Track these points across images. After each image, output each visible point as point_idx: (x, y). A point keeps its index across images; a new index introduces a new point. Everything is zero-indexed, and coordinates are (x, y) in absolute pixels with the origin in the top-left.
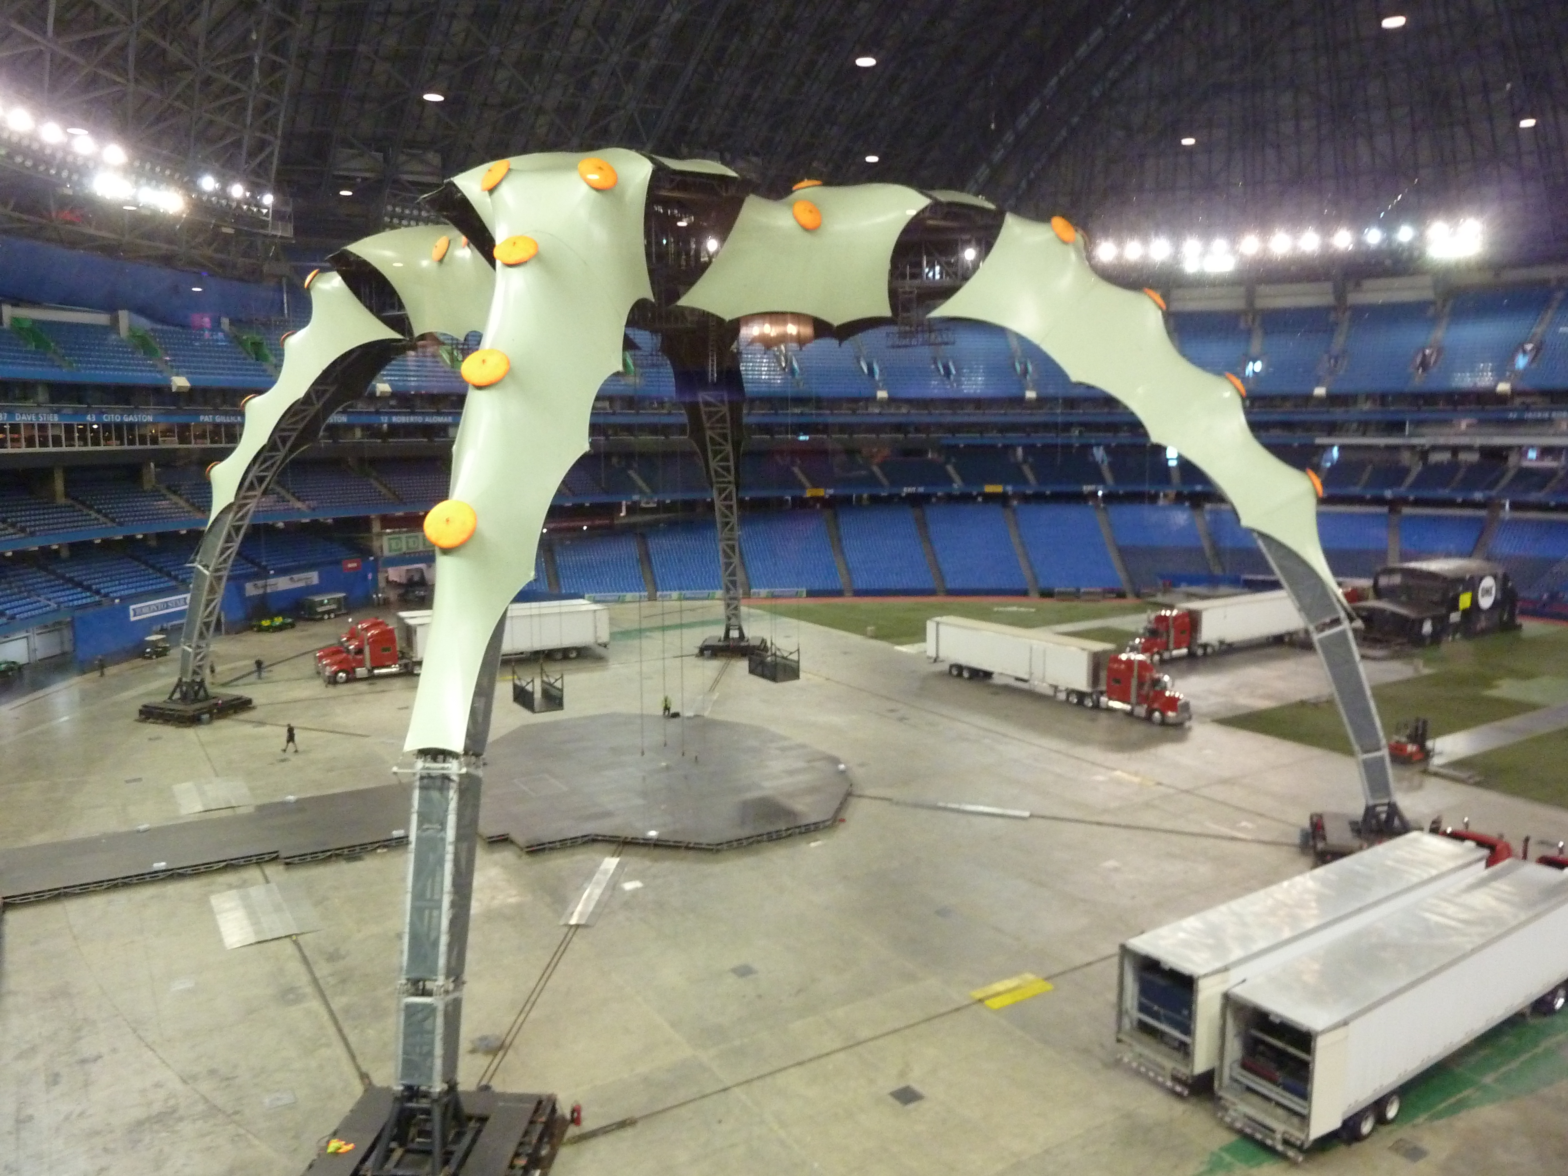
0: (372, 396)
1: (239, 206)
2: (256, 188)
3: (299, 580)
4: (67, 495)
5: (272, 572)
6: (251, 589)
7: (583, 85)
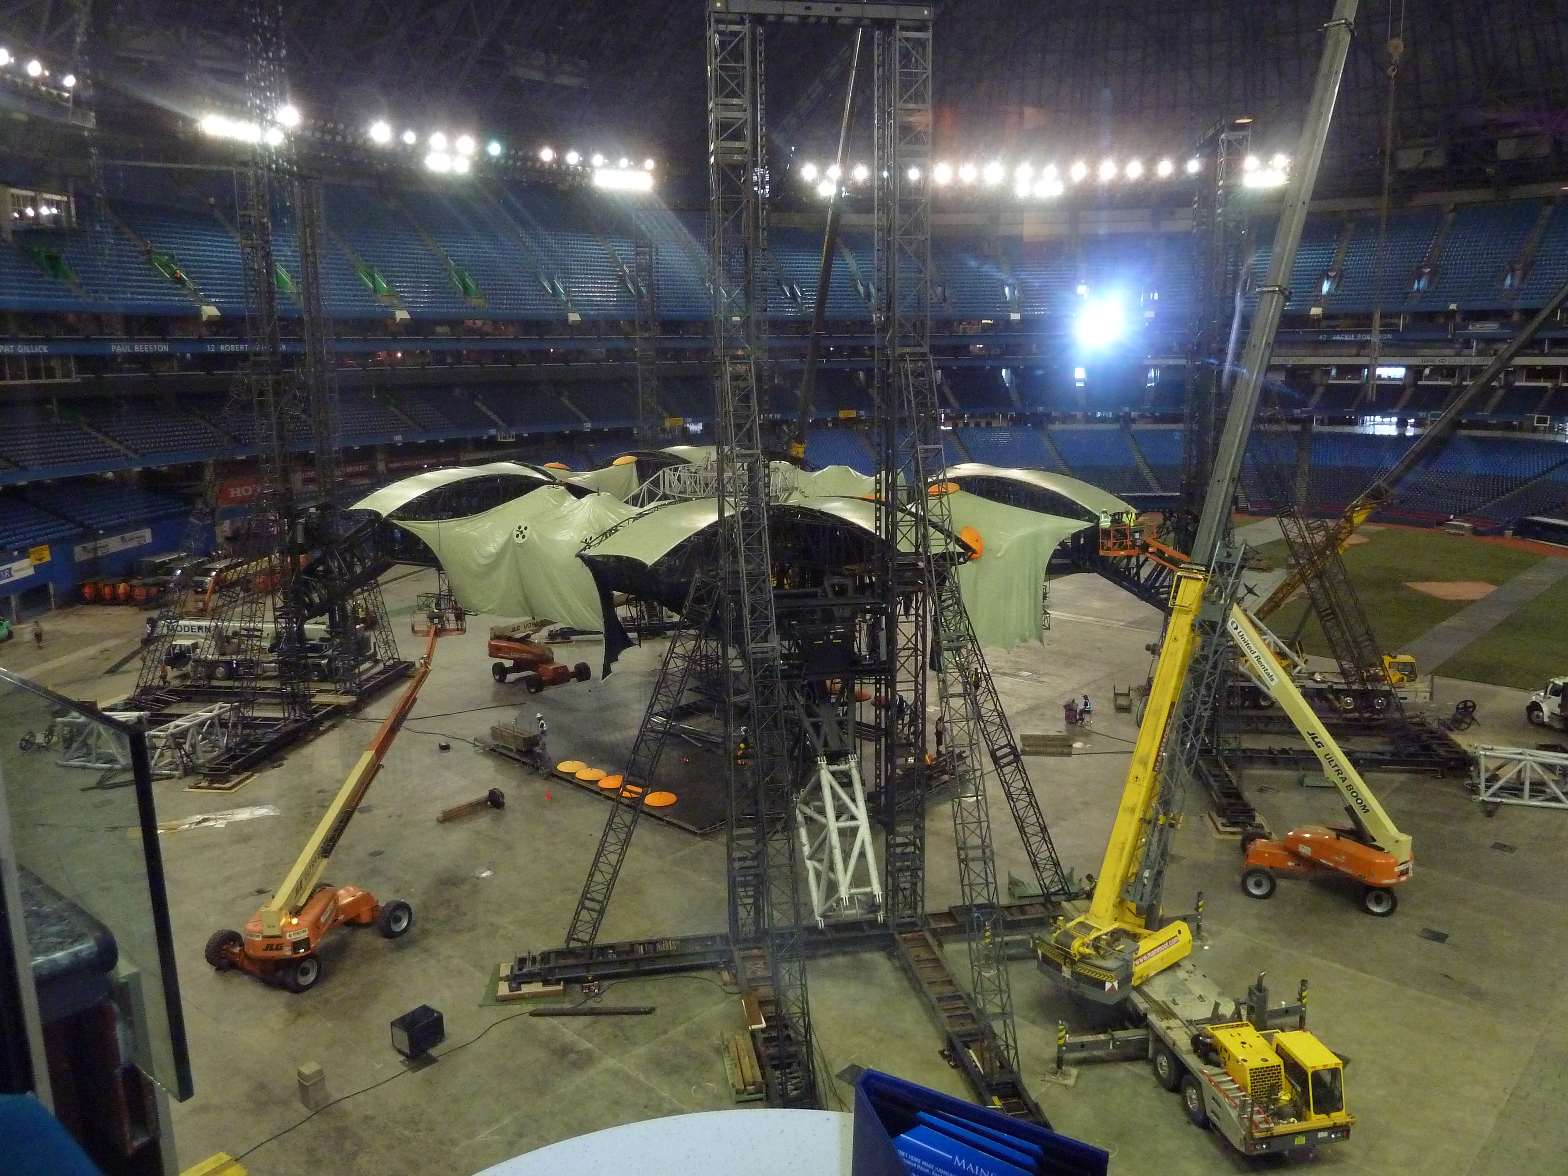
0: (197, 321)
1: (36, 88)
2: (57, 67)
3: (131, 540)
6: (80, 554)
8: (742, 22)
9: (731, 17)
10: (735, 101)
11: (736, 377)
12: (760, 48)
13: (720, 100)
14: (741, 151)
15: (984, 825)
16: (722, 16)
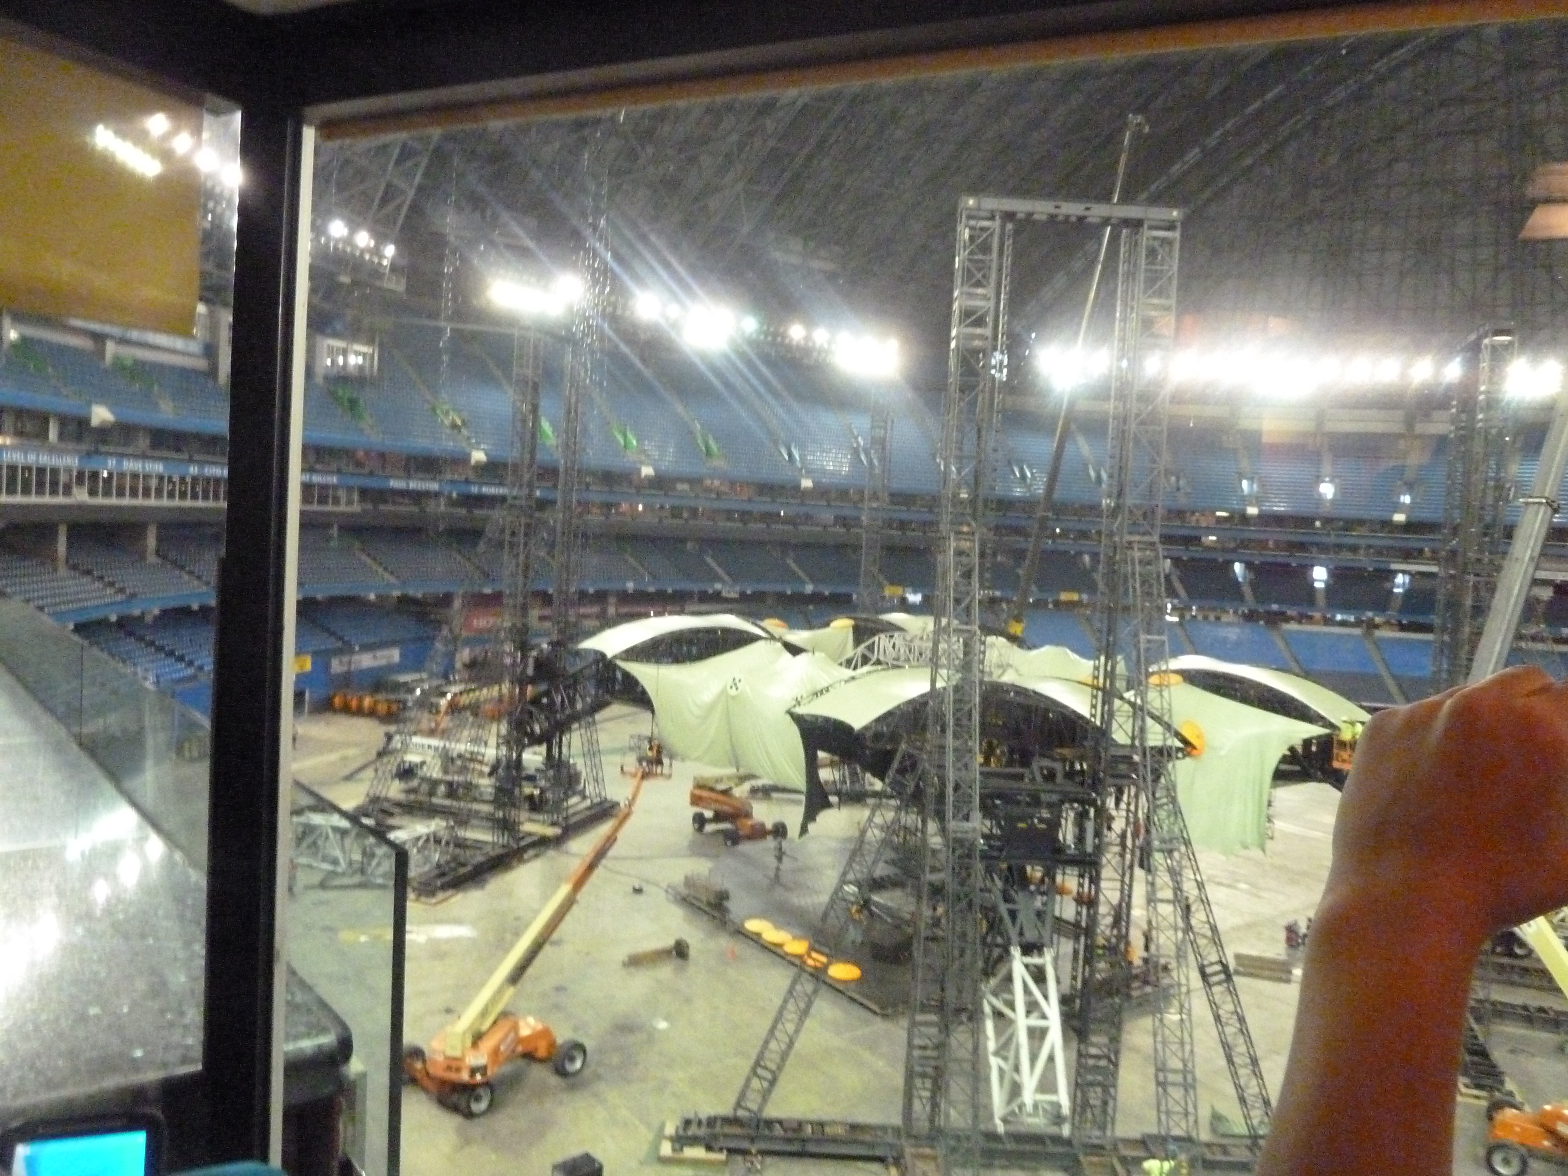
0: (466, 464)
2: (381, 238)
3: (381, 657)
4: (158, 553)
5: (357, 648)
6: (337, 666)
8: (992, 218)
9: (983, 214)
10: (980, 291)
11: (959, 553)
12: (1009, 242)
13: (966, 289)
14: (982, 337)
15: (1188, 1048)
16: (974, 213)
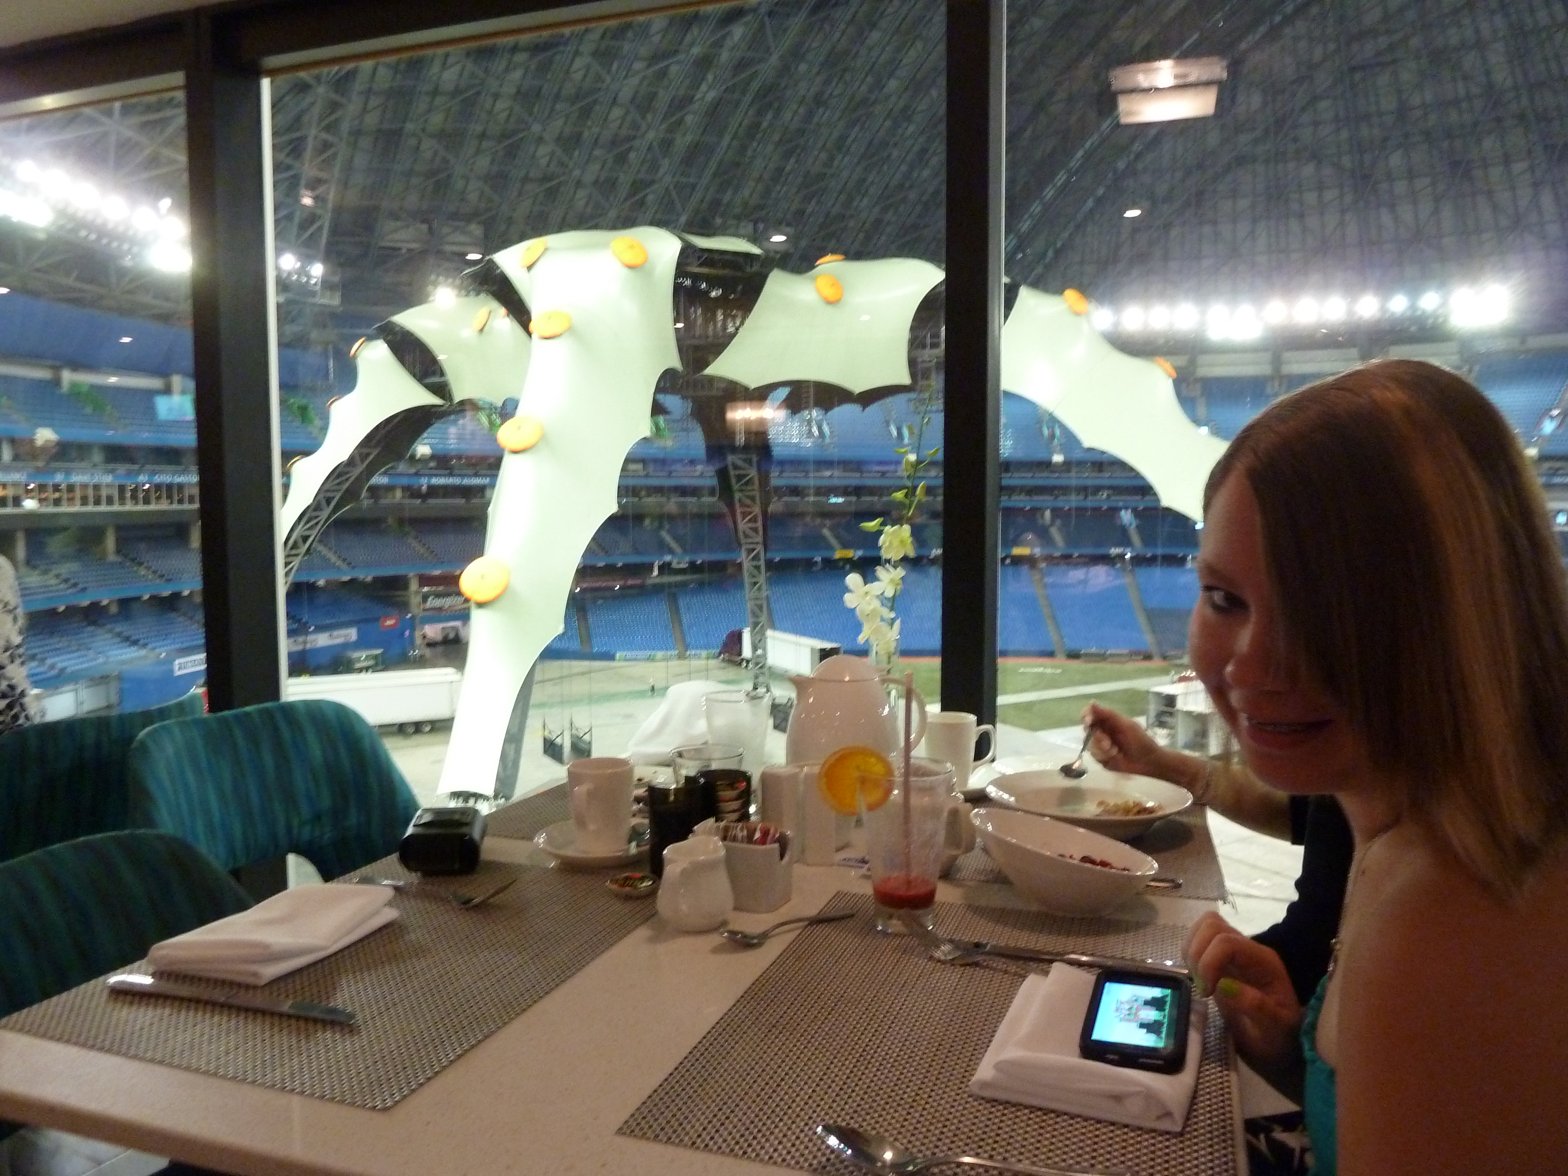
0: (413, 457)
1: (291, 277)
2: (307, 258)
3: (338, 637)
4: (118, 552)
5: (313, 629)
6: (291, 646)
7: (621, 159)
